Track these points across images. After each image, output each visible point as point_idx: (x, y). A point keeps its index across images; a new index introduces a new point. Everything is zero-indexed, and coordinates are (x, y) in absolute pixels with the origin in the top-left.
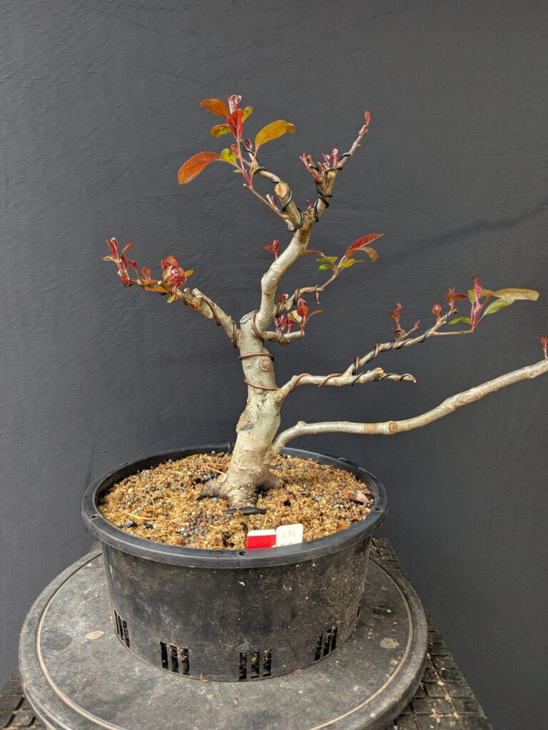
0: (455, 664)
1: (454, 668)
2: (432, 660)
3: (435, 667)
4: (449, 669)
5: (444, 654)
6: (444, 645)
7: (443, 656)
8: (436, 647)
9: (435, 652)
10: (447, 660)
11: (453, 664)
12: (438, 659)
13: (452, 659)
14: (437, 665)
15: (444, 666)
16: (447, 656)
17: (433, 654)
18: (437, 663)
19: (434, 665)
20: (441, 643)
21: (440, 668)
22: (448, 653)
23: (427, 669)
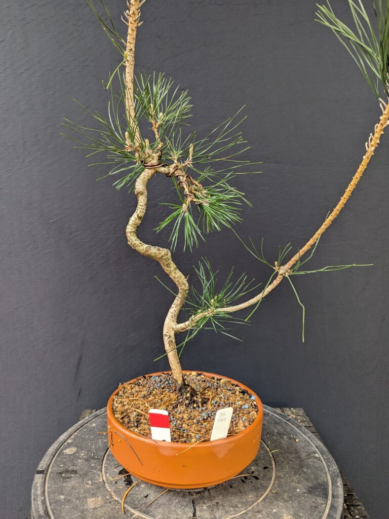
0: (366, 513)
1: (365, 517)
2: (348, 509)
3: (351, 515)
4: (362, 517)
5: (357, 504)
6: (356, 497)
7: (356, 506)
8: (350, 498)
9: (349, 502)
10: (360, 509)
11: (365, 513)
12: (352, 508)
13: (363, 509)
14: (352, 513)
15: (358, 514)
16: (359, 505)
17: (348, 504)
18: (352, 511)
19: (350, 513)
20: (352, 495)
21: (355, 516)
22: (360, 504)
23: (345, 517)
